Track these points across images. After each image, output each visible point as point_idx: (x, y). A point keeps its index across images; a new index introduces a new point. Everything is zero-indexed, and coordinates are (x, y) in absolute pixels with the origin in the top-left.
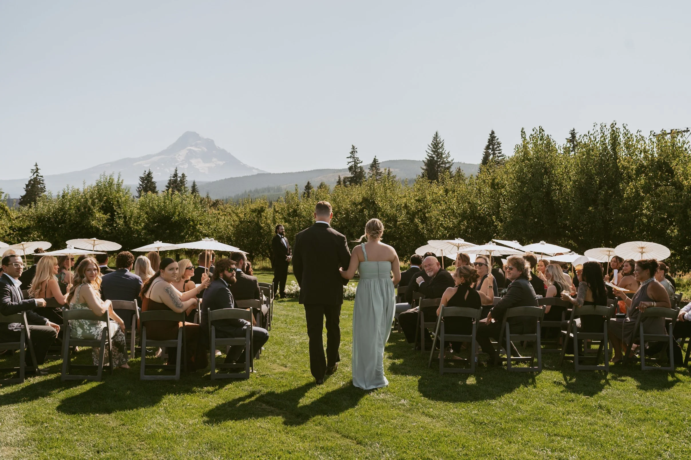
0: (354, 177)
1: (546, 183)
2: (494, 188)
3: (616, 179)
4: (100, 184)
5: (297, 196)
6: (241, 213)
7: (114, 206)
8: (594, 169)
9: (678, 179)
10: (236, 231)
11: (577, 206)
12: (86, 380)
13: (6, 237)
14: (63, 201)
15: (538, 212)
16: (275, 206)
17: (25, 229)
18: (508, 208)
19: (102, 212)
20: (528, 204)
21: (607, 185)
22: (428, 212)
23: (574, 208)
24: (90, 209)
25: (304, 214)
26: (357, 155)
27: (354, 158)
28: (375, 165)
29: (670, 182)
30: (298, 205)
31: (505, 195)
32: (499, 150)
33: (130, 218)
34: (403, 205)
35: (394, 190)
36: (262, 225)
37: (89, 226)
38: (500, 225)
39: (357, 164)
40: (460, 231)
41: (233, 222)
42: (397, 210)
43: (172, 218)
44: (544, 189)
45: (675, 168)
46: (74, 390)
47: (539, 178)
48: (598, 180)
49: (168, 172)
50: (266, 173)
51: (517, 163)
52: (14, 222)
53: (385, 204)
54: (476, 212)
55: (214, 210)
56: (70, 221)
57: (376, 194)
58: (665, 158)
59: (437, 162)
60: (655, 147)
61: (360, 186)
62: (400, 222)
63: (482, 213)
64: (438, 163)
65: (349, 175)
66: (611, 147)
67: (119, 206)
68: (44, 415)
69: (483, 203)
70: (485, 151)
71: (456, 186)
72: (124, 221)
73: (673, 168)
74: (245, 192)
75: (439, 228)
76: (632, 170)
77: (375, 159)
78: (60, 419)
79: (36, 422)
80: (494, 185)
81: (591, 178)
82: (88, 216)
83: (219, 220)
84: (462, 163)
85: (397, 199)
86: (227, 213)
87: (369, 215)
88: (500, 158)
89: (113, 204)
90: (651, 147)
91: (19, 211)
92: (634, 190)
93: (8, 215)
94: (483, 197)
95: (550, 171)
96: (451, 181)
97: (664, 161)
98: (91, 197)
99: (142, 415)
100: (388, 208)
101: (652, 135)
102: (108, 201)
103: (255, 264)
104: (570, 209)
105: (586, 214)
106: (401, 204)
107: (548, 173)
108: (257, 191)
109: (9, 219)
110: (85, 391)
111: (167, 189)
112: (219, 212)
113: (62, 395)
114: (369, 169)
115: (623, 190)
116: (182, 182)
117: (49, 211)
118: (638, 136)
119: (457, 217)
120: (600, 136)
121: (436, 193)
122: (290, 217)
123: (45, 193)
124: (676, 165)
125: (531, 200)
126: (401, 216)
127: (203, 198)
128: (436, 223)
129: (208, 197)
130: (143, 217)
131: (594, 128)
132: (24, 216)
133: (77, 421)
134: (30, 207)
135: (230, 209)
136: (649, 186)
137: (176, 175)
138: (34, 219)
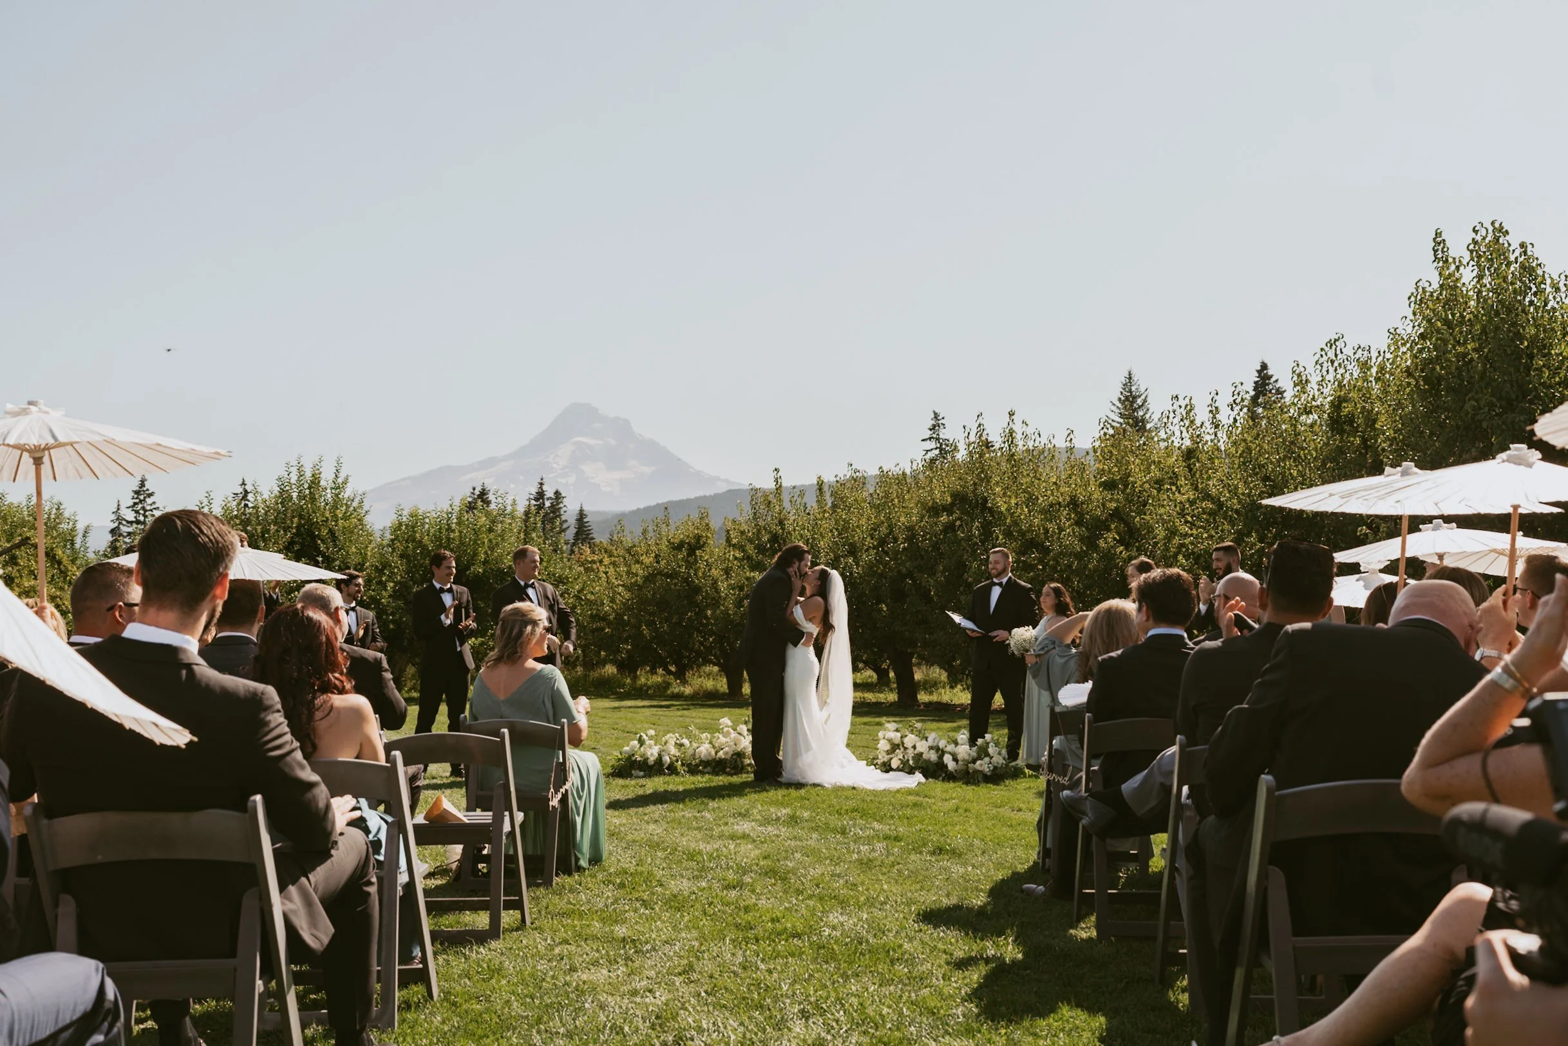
26: (944, 433)
27: (938, 439)
39: (946, 453)
49: (525, 487)
116: (555, 510)
137: (540, 495)
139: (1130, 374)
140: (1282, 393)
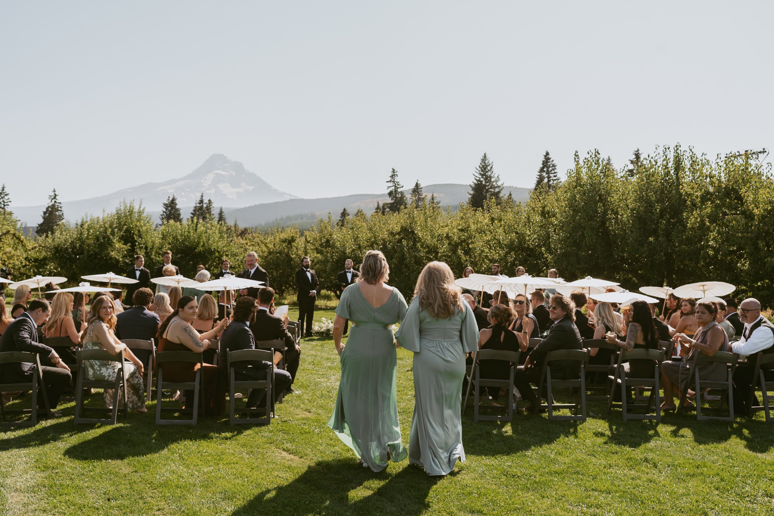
0: (394, 203)
1: (601, 212)
2: (545, 217)
3: (679, 207)
4: (120, 213)
5: (330, 225)
6: (270, 243)
7: (135, 236)
8: (654, 195)
9: (748, 207)
10: (264, 262)
11: (635, 236)
12: (100, 424)
13: (22, 268)
14: (81, 231)
15: (592, 243)
16: (306, 236)
17: (41, 260)
18: (559, 239)
19: (123, 242)
20: (581, 235)
21: (669, 214)
22: (472, 243)
23: (631, 239)
24: (109, 239)
25: (338, 244)
26: (397, 179)
27: (394, 182)
28: (417, 190)
29: (739, 211)
30: (331, 235)
31: (555, 225)
32: (555, 173)
33: (152, 249)
34: (445, 235)
35: (435, 219)
36: (292, 256)
37: (108, 257)
38: (550, 257)
39: (398, 188)
40: (507, 263)
41: (261, 253)
42: (437, 241)
43: (196, 249)
44: (598, 217)
45: (744, 195)
46: (87, 434)
47: (593, 206)
48: (658, 208)
49: (194, 197)
50: (299, 198)
51: (569, 189)
52: (30, 252)
53: (425, 234)
54: (525, 243)
55: (241, 240)
56: (88, 251)
57: (416, 223)
58: (733, 184)
59: (485, 186)
60: (722, 172)
61: (399, 213)
62: (441, 253)
63: (531, 244)
64: (487, 188)
65: (389, 200)
66: (674, 171)
67: (140, 236)
68: (55, 460)
69: (532, 233)
70: (539, 174)
71: (503, 214)
72: (145, 252)
73: (742, 195)
74: (276, 219)
75: (483, 260)
76: (697, 197)
77: (417, 183)
78: (71, 465)
79: (46, 468)
80: (544, 214)
81: (650, 206)
82: (107, 246)
83: (246, 250)
84: (514, 187)
85: (439, 228)
86: (256, 242)
87: (407, 246)
88: (555, 182)
89: (133, 234)
90: (718, 171)
91: (35, 240)
92: (699, 220)
93: (24, 246)
94: (533, 226)
95: (605, 198)
96: (498, 209)
97: (733, 187)
98: (111, 226)
99: (156, 462)
100: (428, 239)
101: (719, 158)
102: (128, 231)
103: (285, 298)
104: (628, 240)
105: (645, 245)
106: (443, 234)
107: (603, 200)
108: (289, 218)
109: (25, 249)
110: (98, 435)
111: (192, 216)
112: (246, 242)
113: (74, 440)
114: (411, 194)
115: (687, 218)
116: (208, 209)
117: (66, 241)
118: (704, 160)
119: (503, 248)
120: (662, 159)
121: (481, 222)
122: (322, 248)
123: (64, 221)
124: (746, 192)
125: (584, 230)
126: (442, 246)
127: (231, 226)
128: (480, 255)
129: (236, 226)
130: (166, 247)
131: (656, 150)
132: (41, 246)
133: (89, 467)
134: (47, 236)
135: (258, 239)
136: (715, 215)
137: (201, 202)
138: (51, 249)
139: (485, 155)
140: (555, 166)
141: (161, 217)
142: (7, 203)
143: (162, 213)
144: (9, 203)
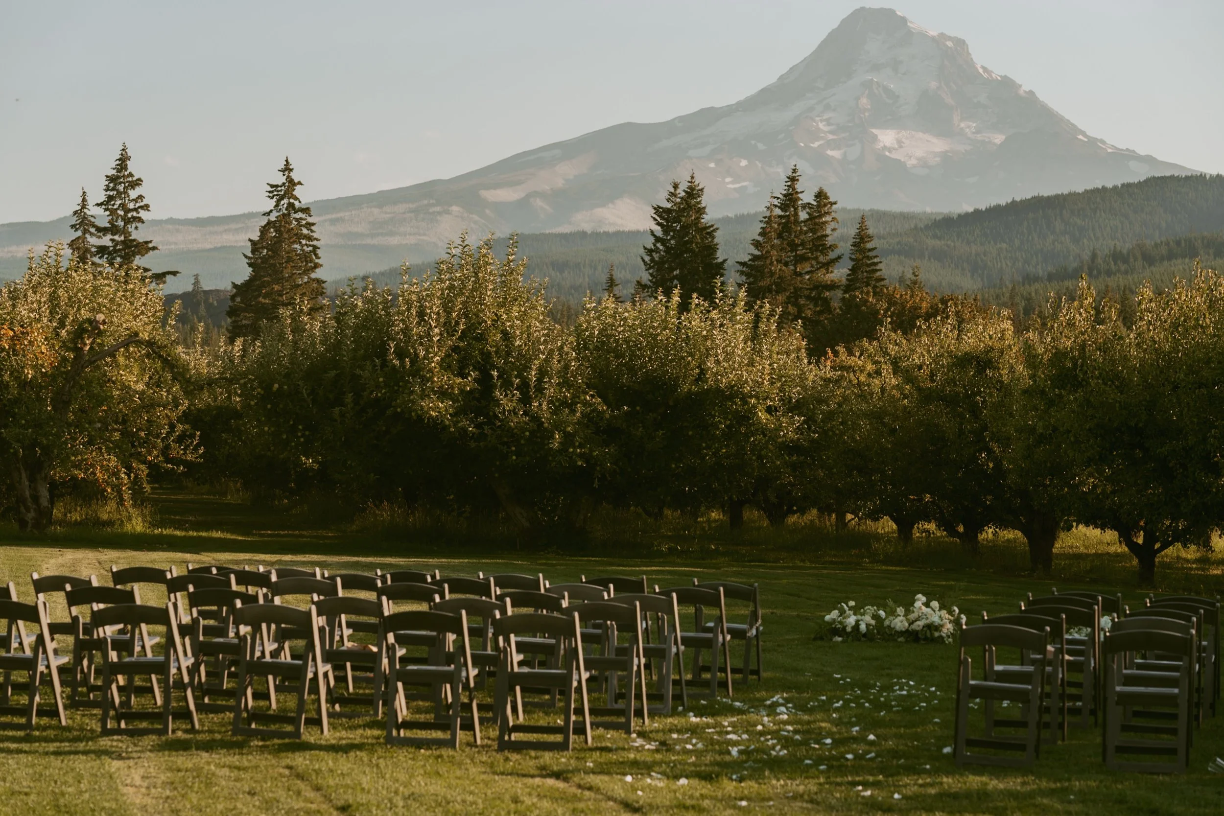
49: (760, 184)
111: (759, 252)
116: (817, 225)
123: (320, 273)
141: (647, 259)
142: (135, 214)
143: (649, 243)
144: (143, 214)
